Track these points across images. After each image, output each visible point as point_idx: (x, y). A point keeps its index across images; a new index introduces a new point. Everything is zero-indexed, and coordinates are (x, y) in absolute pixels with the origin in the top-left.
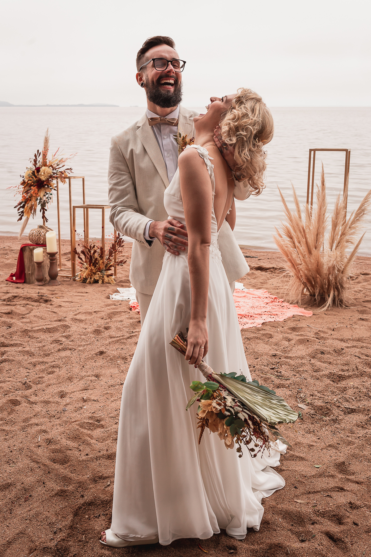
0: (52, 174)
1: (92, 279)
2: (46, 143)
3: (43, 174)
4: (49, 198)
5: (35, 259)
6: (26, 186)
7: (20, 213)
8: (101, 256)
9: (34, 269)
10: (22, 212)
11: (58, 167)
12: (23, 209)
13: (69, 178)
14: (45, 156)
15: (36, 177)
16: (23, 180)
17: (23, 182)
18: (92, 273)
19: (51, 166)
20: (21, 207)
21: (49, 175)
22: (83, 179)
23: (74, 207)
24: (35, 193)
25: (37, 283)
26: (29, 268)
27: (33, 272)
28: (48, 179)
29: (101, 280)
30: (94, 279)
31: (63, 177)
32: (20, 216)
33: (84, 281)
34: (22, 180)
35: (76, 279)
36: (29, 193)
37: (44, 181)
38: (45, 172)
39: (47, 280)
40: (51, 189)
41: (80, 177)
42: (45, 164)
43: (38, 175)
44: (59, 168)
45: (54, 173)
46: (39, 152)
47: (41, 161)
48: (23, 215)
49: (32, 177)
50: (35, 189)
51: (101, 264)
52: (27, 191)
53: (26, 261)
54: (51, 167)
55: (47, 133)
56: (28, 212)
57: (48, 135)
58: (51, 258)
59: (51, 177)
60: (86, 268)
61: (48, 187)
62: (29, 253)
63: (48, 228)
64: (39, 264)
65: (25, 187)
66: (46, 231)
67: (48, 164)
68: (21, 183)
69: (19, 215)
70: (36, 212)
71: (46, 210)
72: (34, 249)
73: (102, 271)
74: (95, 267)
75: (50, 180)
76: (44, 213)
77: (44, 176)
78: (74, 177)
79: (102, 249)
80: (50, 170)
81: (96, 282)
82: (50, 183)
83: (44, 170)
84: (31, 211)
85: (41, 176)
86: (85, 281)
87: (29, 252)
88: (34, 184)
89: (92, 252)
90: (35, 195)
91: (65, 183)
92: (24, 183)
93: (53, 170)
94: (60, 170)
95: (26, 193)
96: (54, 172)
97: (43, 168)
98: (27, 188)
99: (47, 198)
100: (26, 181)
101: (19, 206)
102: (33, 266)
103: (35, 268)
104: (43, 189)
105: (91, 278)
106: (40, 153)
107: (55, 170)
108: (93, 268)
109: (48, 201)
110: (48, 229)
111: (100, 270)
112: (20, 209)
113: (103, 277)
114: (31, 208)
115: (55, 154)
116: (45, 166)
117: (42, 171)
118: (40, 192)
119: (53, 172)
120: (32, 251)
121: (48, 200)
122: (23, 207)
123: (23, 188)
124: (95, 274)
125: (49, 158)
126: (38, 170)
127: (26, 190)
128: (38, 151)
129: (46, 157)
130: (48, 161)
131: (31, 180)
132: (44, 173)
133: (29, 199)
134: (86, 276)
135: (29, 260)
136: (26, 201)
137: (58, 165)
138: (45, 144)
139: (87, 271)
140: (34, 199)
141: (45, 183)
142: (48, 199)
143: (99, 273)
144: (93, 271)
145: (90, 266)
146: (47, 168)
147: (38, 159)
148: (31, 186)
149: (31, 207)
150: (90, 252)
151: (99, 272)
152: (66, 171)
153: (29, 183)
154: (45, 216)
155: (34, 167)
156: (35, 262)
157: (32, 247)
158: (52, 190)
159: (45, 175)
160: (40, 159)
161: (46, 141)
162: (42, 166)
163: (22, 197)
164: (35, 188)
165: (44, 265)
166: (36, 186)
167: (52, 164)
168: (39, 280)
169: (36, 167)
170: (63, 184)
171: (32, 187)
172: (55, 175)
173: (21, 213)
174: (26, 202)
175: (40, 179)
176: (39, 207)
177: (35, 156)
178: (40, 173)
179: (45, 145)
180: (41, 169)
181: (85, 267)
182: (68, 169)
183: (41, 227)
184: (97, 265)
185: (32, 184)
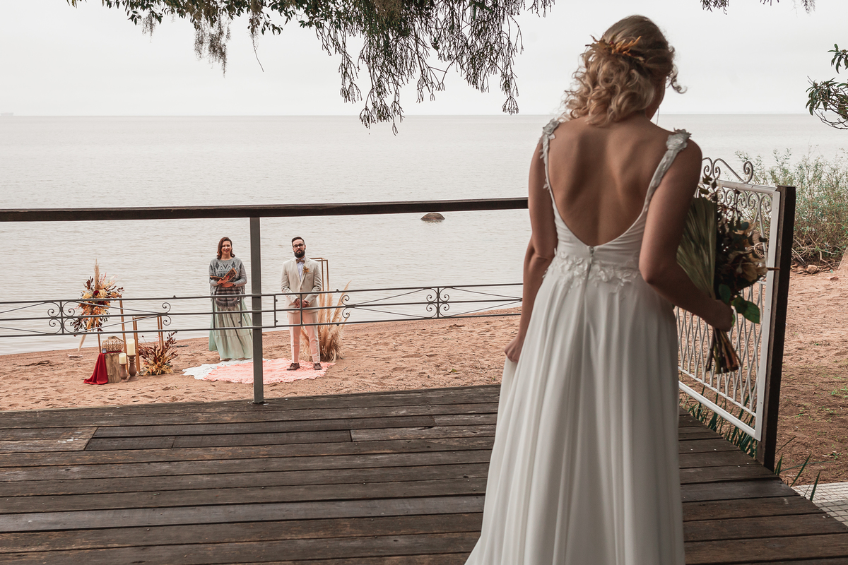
1: (160, 372)
9: (115, 371)
11: (110, 289)
14: (97, 281)
15: (94, 298)
18: (159, 367)
21: (106, 296)
25: (123, 381)
26: (110, 371)
27: (114, 374)
30: (162, 370)
33: (154, 374)
38: (103, 294)
43: (97, 296)
44: (112, 289)
46: (92, 278)
53: (108, 365)
54: (105, 290)
58: (131, 359)
62: (110, 359)
64: (123, 366)
67: (102, 287)
72: (115, 355)
74: (160, 362)
80: (105, 292)
81: (163, 373)
83: (101, 293)
94: (113, 291)
102: (114, 369)
105: (158, 372)
107: (109, 291)
108: (158, 363)
111: (165, 363)
119: (108, 293)
120: (113, 357)
124: (161, 367)
125: (101, 283)
126: (96, 293)
128: (90, 277)
129: (99, 281)
130: (101, 285)
134: (155, 370)
135: (110, 364)
137: (110, 287)
138: (96, 271)
145: (155, 362)
147: (92, 284)
155: (91, 291)
156: (121, 365)
161: (97, 269)
167: (105, 287)
168: (125, 378)
177: (88, 281)
182: (119, 289)
184: (161, 360)
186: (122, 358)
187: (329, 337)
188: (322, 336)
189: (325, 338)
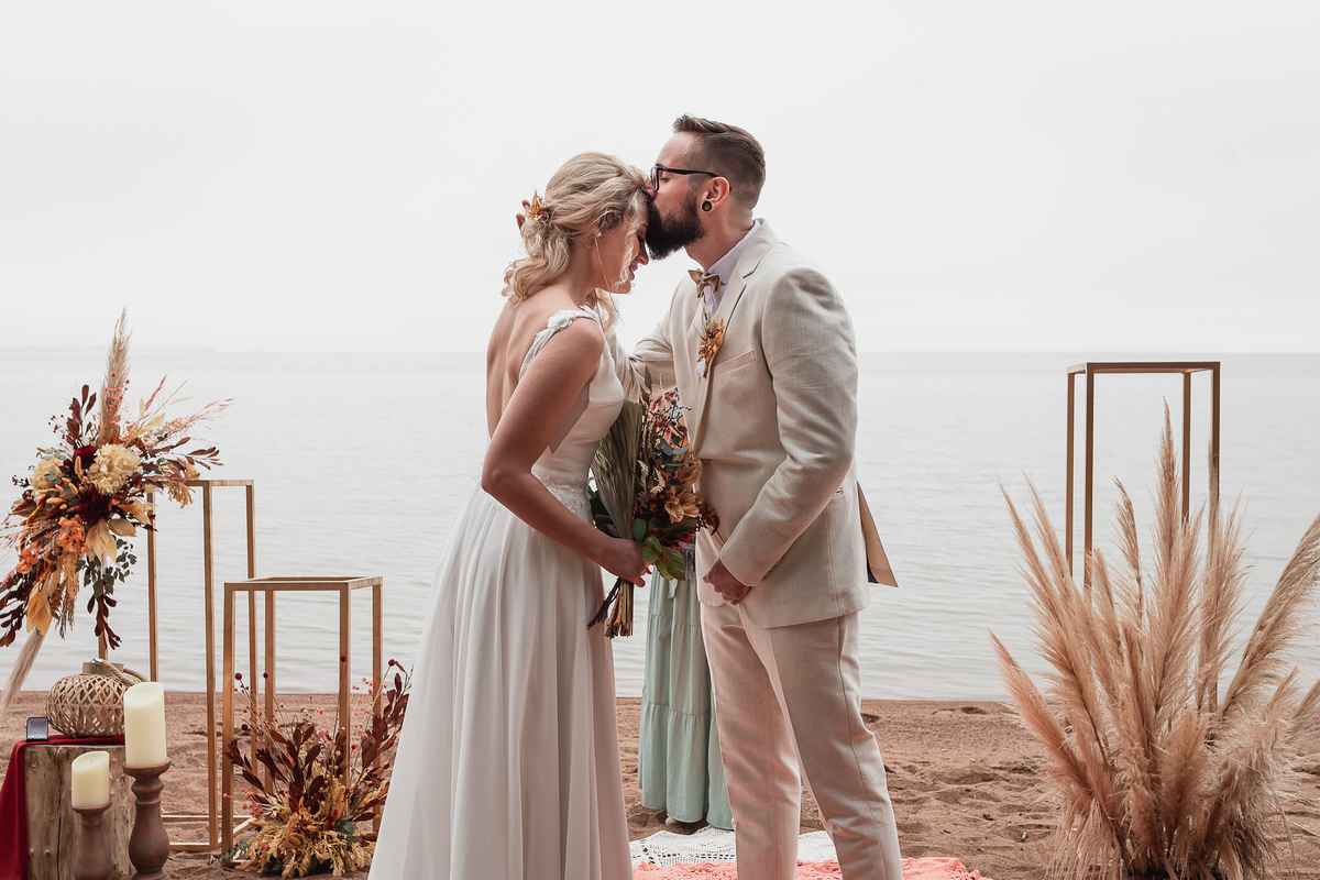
0: (140, 470)
1: (306, 860)
2: (117, 359)
3: (104, 469)
4: (128, 560)
5: (78, 799)
6: (36, 516)
7: (9, 618)
8: (339, 766)
9: (70, 837)
10: (18, 613)
11: (160, 446)
12: (20, 603)
13: (206, 485)
14: (111, 405)
15: (76, 481)
16: (25, 496)
17: (23, 501)
18: (302, 835)
19: (137, 442)
20: (11, 595)
21: (130, 473)
22: (249, 489)
23: (230, 589)
24: (74, 542)
26: (47, 831)
27: (64, 849)
28: (125, 488)
29: (340, 861)
30: (314, 855)
31: (181, 479)
32: (8, 629)
33: (271, 867)
34: (21, 497)
35: (235, 859)
36: (49, 540)
37: (107, 498)
38: (115, 464)
39: (120, 875)
40: (134, 524)
41: (241, 482)
42: (112, 437)
43: (85, 474)
44: (167, 449)
45: (148, 467)
46: (90, 394)
47: (97, 423)
48: (19, 625)
49: (62, 484)
50: (72, 526)
51: (338, 798)
52: (43, 533)
53: (36, 804)
54: (134, 448)
55: (122, 325)
56: (41, 615)
57: (126, 334)
58: (141, 788)
59: (136, 480)
60: (281, 819)
61: (123, 517)
62: (48, 773)
63: (125, 671)
64: (93, 818)
65: (31, 521)
66: (117, 685)
67: (123, 434)
68: (17, 506)
69: (4, 625)
70: (71, 612)
71: (113, 603)
72: (69, 757)
73: (343, 823)
74: (313, 812)
75: (131, 491)
76: (103, 612)
77: (110, 478)
78: (222, 483)
79: (341, 741)
80: (132, 457)
81: (320, 869)
82: (132, 502)
83: (110, 457)
84: (54, 606)
85: (100, 478)
86: (276, 868)
87: (50, 769)
88: (69, 507)
89: (303, 754)
90: (72, 550)
91: (185, 503)
92: (26, 506)
93: (145, 455)
94: (172, 456)
95: (35, 544)
96: (148, 462)
97: (107, 449)
98: (41, 525)
99: (122, 558)
100: (38, 497)
101: (7, 591)
102: (64, 823)
103: (72, 831)
104: (102, 524)
105: (299, 856)
106: (93, 399)
107: (153, 456)
108: (305, 814)
109: (123, 571)
110: (124, 675)
111: (333, 822)
112: (9, 601)
113: (349, 849)
114: (54, 599)
115: (151, 401)
116: (111, 443)
117: (102, 459)
118: (93, 537)
119: (142, 464)
120: (60, 765)
121: (125, 566)
122: (22, 594)
123: (24, 524)
124: (314, 837)
125: (128, 415)
126: (87, 455)
127: (37, 532)
128: (86, 389)
129: (116, 409)
130: (122, 425)
131: (57, 494)
132: (110, 468)
133: (50, 562)
134: (279, 851)
135: (46, 800)
136: (37, 571)
137: (161, 439)
138: (111, 365)
139: (284, 830)
140: (67, 564)
141: (115, 502)
142: (123, 563)
143: (333, 833)
144: (309, 827)
145: (294, 808)
146: (120, 449)
147: (86, 418)
148: (57, 513)
149: (54, 595)
150: (295, 754)
151: (331, 828)
152: (195, 457)
153: (50, 505)
154: (106, 625)
155: (71, 447)
156: (77, 811)
157: (61, 747)
158: (138, 528)
159: (112, 474)
160: (92, 417)
161: (119, 352)
162: (101, 443)
163: (22, 557)
164: (73, 521)
165: (109, 816)
166: (77, 516)
167: (141, 436)
169: (75, 448)
170: (180, 504)
171: (62, 519)
172: (152, 473)
173: (13, 618)
174: (33, 578)
175: (94, 490)
176: (85, 593)
177: (75, 407)
178: (93, 467)
179: (111, 369)
180: (98, 452)
181: (275, 813)
182: (202, 452)
183: (98, 668)
184: (323, 803)
185: (63, 507)
186: (90, 772)
187: (1209, 781)
188: (1168, 772)
189: (1183, 786)
